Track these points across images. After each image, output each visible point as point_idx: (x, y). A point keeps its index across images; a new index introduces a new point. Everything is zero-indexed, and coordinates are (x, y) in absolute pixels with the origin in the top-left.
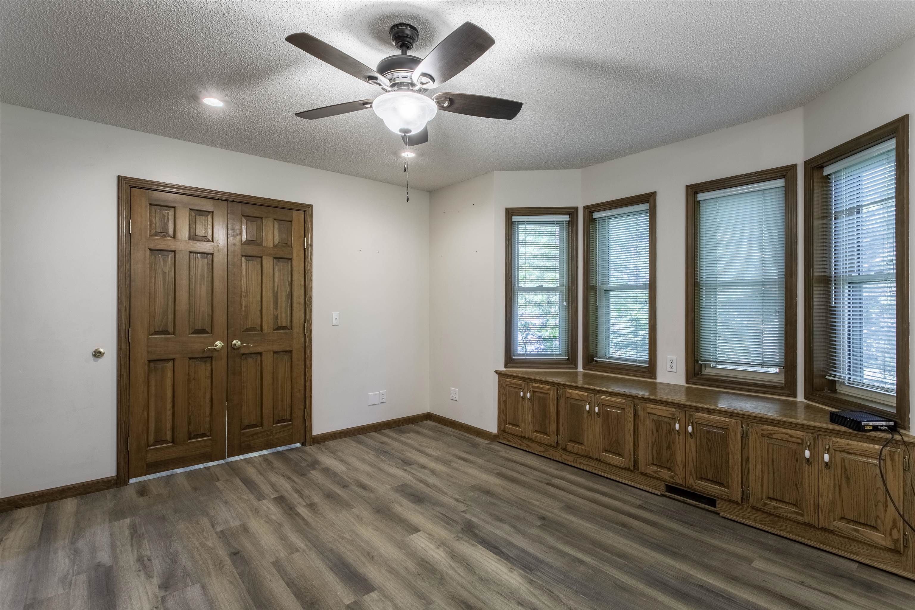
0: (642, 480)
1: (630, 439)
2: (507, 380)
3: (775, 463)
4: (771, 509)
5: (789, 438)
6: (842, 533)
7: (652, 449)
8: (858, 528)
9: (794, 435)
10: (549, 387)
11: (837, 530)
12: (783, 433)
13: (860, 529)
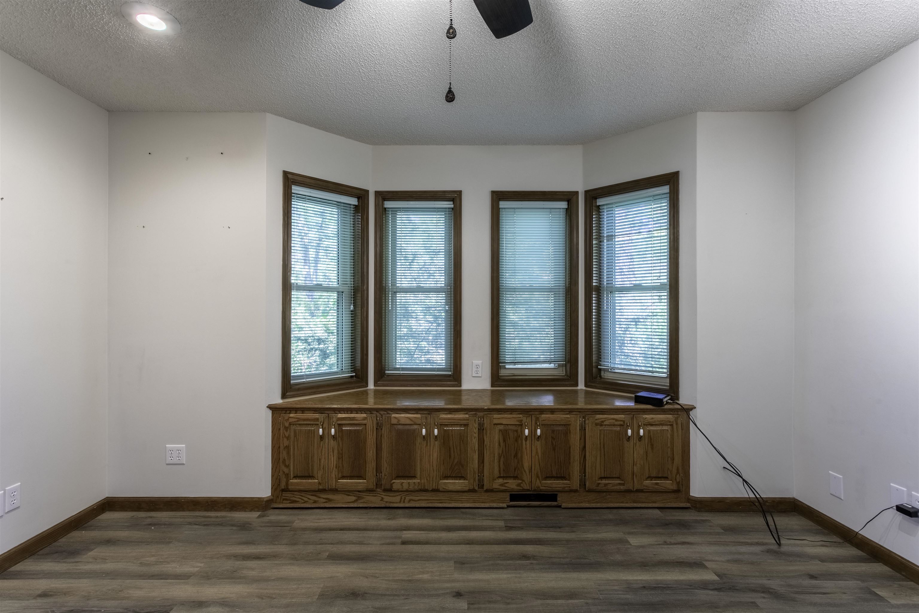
0: (486, 498)
1: (475, 457)
2: (292, 415)
3: (606, 446)
4: (602, 487)
5: (615, 422)
6: (649, 489)
7: (499, 461)
8: (657, 482)
9: (618, 419)
10: (365, 415)
11: (646, 488)
12: (611, 419)
13: (659, 482)
